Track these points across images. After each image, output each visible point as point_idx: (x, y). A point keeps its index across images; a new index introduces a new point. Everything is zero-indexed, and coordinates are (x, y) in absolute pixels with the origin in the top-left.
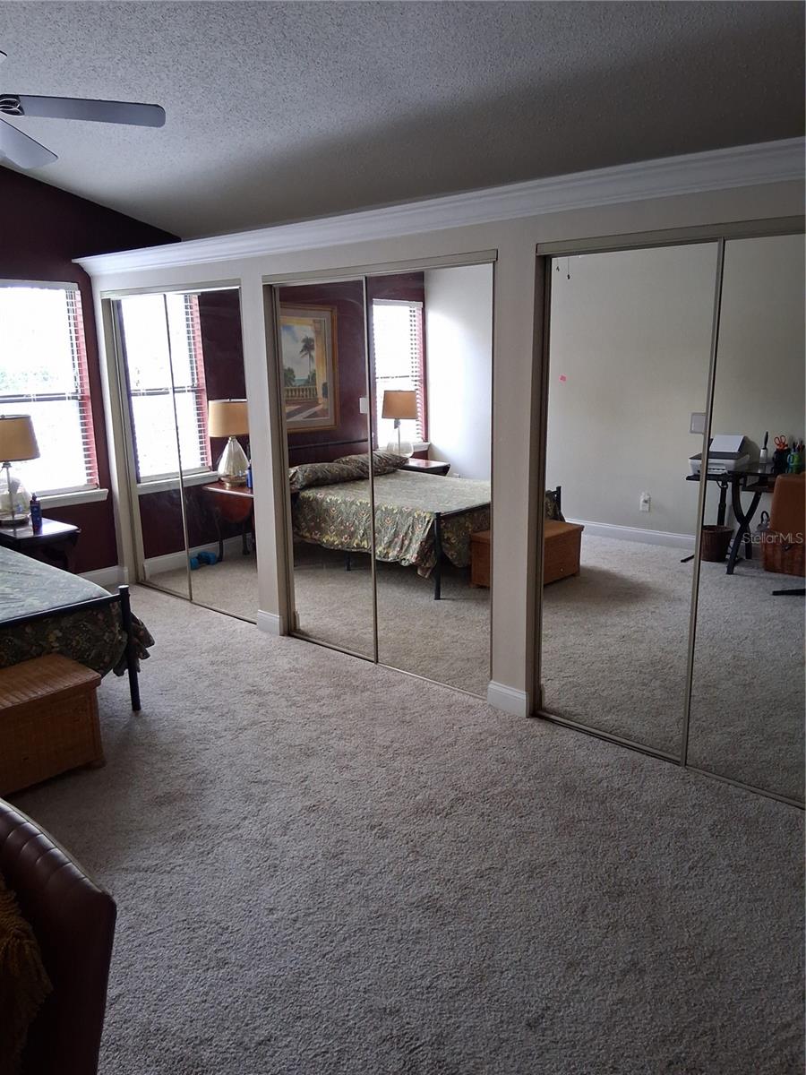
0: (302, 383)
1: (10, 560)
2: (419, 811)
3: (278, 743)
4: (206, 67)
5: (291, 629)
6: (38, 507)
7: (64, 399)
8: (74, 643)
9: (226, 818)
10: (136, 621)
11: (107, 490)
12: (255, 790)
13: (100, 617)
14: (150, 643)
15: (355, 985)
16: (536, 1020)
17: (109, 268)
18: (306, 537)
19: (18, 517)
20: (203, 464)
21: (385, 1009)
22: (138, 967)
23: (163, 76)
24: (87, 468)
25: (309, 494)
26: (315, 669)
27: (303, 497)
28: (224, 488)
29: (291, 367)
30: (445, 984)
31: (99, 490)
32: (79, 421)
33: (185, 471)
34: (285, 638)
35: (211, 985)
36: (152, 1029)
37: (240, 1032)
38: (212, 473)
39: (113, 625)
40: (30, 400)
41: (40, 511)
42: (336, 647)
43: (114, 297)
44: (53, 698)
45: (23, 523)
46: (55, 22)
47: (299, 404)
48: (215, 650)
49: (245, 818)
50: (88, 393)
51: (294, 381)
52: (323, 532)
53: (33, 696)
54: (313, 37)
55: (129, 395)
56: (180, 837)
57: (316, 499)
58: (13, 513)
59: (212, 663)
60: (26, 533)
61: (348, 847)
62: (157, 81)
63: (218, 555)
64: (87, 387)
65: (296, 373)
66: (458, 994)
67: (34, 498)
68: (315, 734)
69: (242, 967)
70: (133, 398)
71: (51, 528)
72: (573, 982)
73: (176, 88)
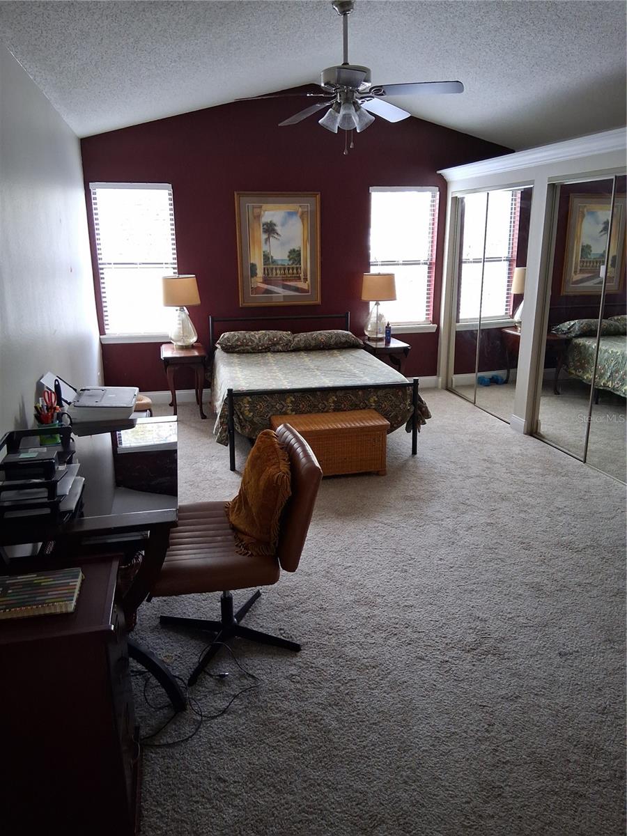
0: (598, 257)
1: (366, 357)
2: (559, 545)
3: (488, 489)
4: (513, 42)
5: (533, 431)
6: (390, 331)
7: (419, 264)
8: (383, 406)
9: (438, 515)
10: (422, 401)
11: (436, 325)
12: (461, 507)
13: (400, 393)
14: (429, 417)
15: (468, 603)
16: (566, 654)
17: (459, 176)
18: (572, 374)
19: (380, 336)
20: (506, 313)
21: (479, 617)
22: (364, 559)
23: (487, 50)
24: (427, 310)
25: (581, 341)
26: (536, 457)
27: (576, 343)
28: (516, 331)
29: (589, 244)
30: (522, 620)
31: (431, 325)
32: (426, 279)
33: (484, 318)
34: (526, 436)
35: (394, 577)
36: (359, 583)
37: (398, 599)
38: (511, 320)
39: (406, 400)
40: (398, 264)
41: (389, 334)
42: (562, 449)
43: (459, 195)
44: (362, 429)
45: (381, 339)
46: (423, 29)
47: (590, 272)
48: (476, 434)
49: (448, 518)
50: (434, 261)
51: (590, 254)
52: (585, 370)
53: (353, 425)
54: (577, 14)
55: (461, 262)
56: (410, 516)
57: (584, 346)
58: (377, 333)
59: (470, 440)
60: (382, 345)
61: (502, 547)
62: (484, 53)
63: (505, 379)
64: (434, 256)
65: (592, 249)
66: (526, 627)
67: (388, 324)
68: (514, 490)
69: (413, 576)
70: (463, 265)
71: (396, 344)
72: (604, 648)
73: (497, 56)
